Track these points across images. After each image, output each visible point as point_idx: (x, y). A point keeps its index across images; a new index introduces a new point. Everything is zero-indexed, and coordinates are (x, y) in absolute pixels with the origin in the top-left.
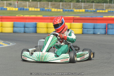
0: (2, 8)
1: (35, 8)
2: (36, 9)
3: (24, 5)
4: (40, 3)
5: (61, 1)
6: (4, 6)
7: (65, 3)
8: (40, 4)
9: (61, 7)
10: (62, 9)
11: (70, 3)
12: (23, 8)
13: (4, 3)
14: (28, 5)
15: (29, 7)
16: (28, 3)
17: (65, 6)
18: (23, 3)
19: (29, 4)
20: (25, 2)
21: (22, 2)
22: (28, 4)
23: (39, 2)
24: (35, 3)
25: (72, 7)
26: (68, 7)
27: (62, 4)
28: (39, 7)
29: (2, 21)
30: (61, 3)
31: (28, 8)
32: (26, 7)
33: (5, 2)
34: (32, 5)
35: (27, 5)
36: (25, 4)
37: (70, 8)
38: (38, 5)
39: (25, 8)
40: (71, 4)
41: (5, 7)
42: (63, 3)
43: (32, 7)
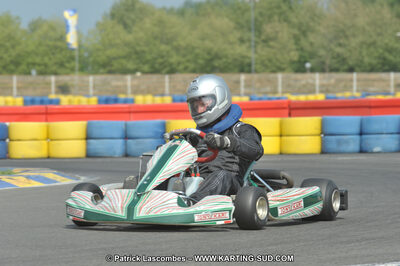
0: (45, 99)
1: (155, 95)
2: (158, 100)
3: (117, 87)
4: (170, 78)
5: (242, 71)
6: (50, 93)
7: (255, 76)
8: (170, 82)
9: (243, 90)
10: (246, 94)
11: (272, 75)
12: (113, 96)
13: (49, 84)
14: (132, 86)
15: (136, 91)
16: (132, 80)
17: (258, 85)
18: (115, 81)
19: (136, 82)
20: (119, 76)
21: (110, 77)
22: (129, 83)
23: (167, 78)
24: (155, 78)
25: (280, 89)
26: (268, 89)
27: (245, 81)
28: (167, 90)
29: (46, 120)
30: (243, 77)
31: (130, 96)
32: (125, 92)
33: (53, 79)
34: (143, 87)
35: (126, 86)
36: (120, 83)
37: (275, 92)
38: (164, 87)
39: (122, 96)
40: (277, 79)
41: (53, 96)
42: (249, 76)
43: (143, 93)
